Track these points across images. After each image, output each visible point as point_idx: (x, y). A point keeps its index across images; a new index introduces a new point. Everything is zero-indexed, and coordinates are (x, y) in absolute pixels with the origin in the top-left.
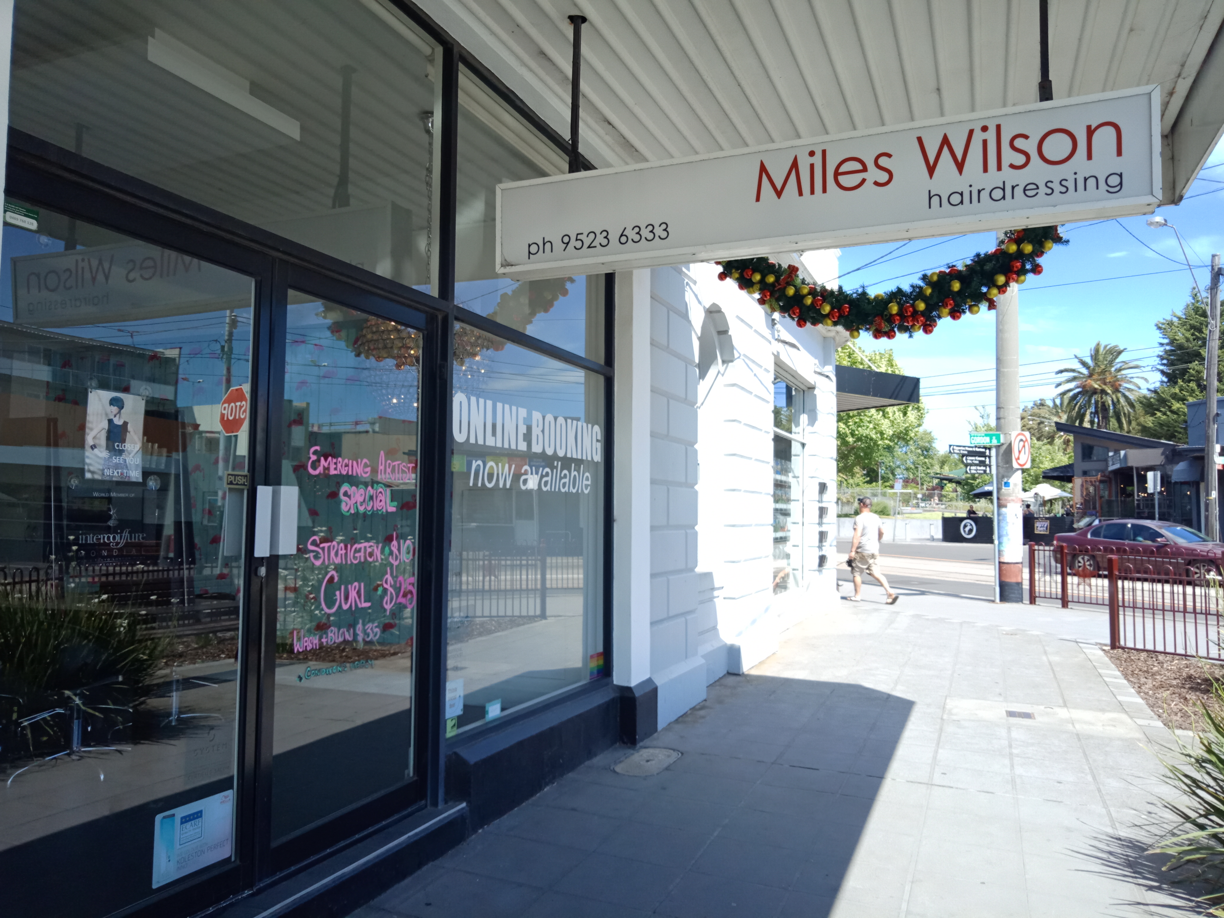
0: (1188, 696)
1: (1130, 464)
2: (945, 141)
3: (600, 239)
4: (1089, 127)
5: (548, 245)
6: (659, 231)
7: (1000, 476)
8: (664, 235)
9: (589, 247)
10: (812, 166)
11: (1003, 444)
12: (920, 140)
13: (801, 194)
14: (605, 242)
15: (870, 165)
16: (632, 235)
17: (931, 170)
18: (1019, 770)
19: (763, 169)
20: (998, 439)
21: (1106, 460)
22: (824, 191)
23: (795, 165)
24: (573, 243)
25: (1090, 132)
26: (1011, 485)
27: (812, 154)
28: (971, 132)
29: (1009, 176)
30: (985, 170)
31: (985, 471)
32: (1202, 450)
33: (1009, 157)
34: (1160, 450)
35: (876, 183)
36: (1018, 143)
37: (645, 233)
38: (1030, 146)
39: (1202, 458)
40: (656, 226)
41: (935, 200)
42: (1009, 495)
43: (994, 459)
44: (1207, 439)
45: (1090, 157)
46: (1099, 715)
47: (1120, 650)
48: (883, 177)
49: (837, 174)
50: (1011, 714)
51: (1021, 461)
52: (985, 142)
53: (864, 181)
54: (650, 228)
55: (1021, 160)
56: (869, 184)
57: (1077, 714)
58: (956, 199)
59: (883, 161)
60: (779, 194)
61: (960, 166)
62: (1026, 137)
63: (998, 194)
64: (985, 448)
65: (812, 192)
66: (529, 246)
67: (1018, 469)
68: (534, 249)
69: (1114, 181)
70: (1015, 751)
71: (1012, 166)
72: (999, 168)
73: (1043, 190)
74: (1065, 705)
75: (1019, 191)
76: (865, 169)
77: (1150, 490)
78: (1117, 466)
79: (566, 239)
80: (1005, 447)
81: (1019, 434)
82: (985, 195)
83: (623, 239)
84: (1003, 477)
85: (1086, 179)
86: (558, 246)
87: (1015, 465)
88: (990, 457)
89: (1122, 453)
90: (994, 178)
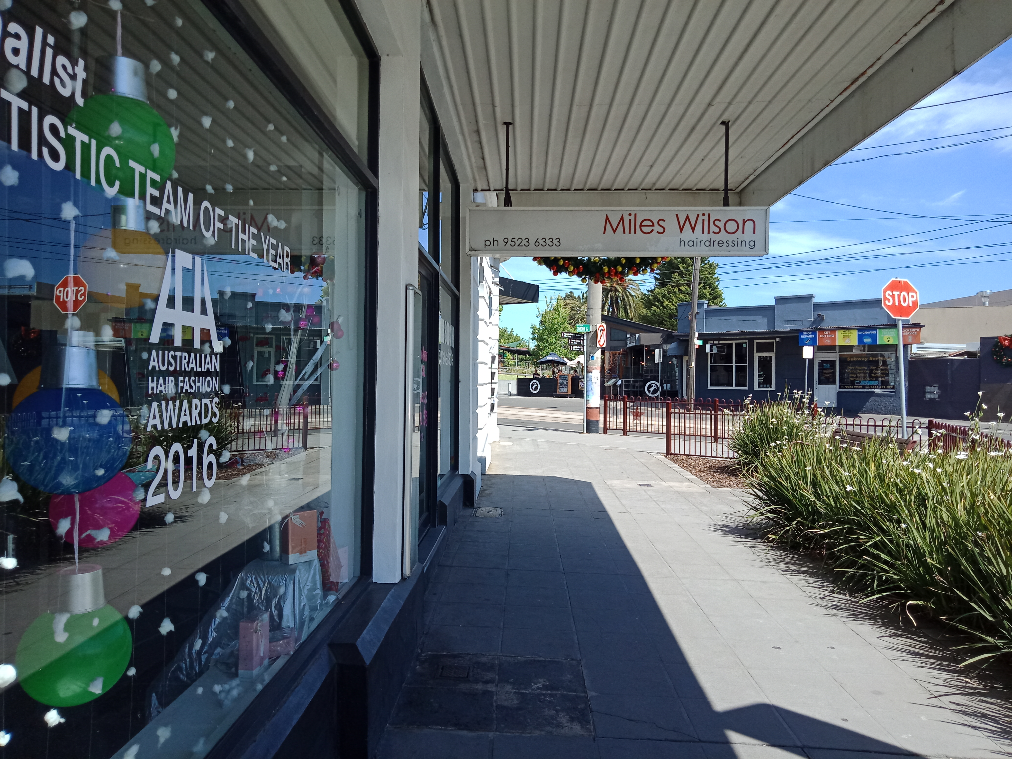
0: (715, 475)
1: (641, 344)
2: (687, 218)
3: (524, 242)
4: (744, 220)
5: (496, 242)
6: (555, 242)
7: (589, 352)
8: (558, 244)
9: (518, 246)
10: (630, 220)
11: (591, 332)
12: (677, 215)
13: (624, 233)
14: (527, 244)
15: (656, 224)
16: (541, 242)
17: (681, 229)
18: (663, 506)
19: (607, 218)
20: (589, 329)
21: (625, 340)
22: (635, 233)
23: (622, 219)
24: (510, 242)
25: (744, 222)
26: (595, 358)
27: (630, 215)
28: (698, 215)
29: (714, 237)
30: (703, 233)
31: (580, 349)
32: (688, 335)
33: (713, 228)
34: (660, 334)
35: (658, 232)
36: (717, 223)
37: (548, 242)
38: (721, 225)
39: (688, 340)
40: (554, 240)
41: (683, 243)
42: (593, 365)
43: (585, 342)
44: (691, 328)
45: (743, 233)
46: (681, 483)
47: (672, 456)
48: (661, 230)
49: (641, 226)
50: (640, 485)
51: (601, 343)
52: (703, 220)
53: (653, 230)
54: (551, 240)
55: (717, 230)
56: (654, 233)
57: (671, 484)
58: (691, 244)
59: (661, 222)
60: (614, 231)
61: (693, 229)
62: (720, 221)
63: (707, 243)
64: (581, 334)
65: (630, 233)
66: (485, 241)
67: (599, 348)
68: (488, 243)
69: (752, 243)
70: (655, 499)
71: (714, 232)
72: (709, 233)
73: (725, 244)
74: (662, 480)
75: (716, 243)
76: (653, 225)
77: (657, 361)
78: (634, 344)
79: (506, 240)
80: (592, 333)
81: (600, 326)
82: (702, 243)
83: (537, 244)
84: (590, 353)
85: (742, 242)
86: (502, 243)
87: (598, 346)
88: (583, 340)
89: (637, 335)
90: (706, 237)
